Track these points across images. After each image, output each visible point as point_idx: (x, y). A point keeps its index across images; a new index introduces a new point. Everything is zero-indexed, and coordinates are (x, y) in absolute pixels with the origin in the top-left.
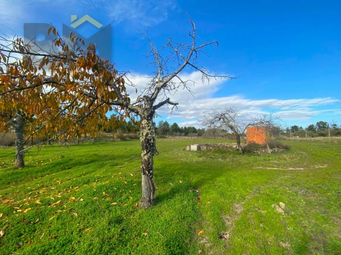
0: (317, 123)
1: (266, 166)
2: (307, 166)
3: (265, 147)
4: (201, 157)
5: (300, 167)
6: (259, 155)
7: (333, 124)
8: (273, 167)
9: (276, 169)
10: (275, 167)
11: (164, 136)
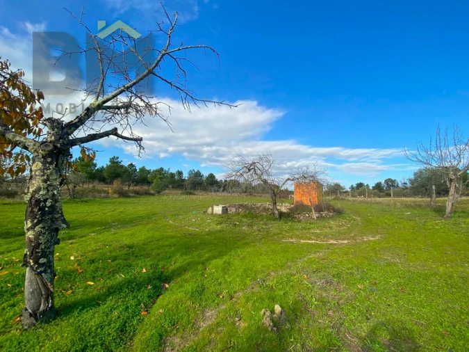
0: (386, 181)
1: (301, 238)
2: (353, 238)
3: (309, 210)
4: (221, 223)
5: (345, 239)
6: (299, 221)
7: (403, 182)
8: (310, 239)
9: (313, 242)
10: (312, 239)
11: (192, 191)
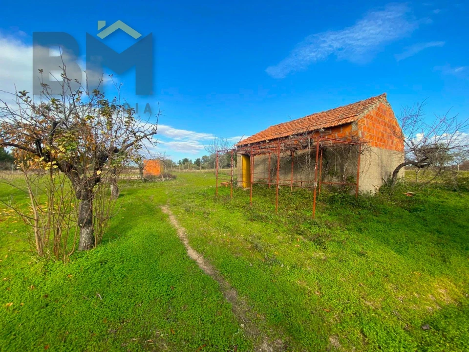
0: (203, 157)
3: (160, 177)
6: (156, 182)
